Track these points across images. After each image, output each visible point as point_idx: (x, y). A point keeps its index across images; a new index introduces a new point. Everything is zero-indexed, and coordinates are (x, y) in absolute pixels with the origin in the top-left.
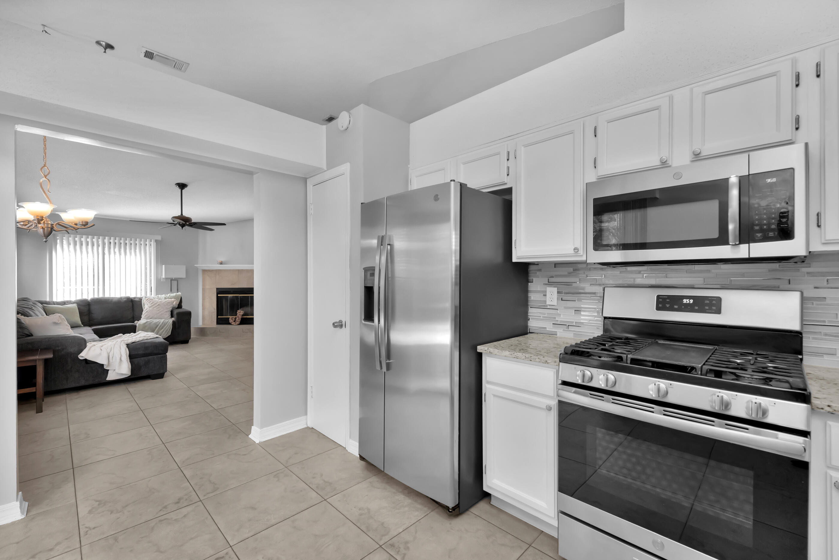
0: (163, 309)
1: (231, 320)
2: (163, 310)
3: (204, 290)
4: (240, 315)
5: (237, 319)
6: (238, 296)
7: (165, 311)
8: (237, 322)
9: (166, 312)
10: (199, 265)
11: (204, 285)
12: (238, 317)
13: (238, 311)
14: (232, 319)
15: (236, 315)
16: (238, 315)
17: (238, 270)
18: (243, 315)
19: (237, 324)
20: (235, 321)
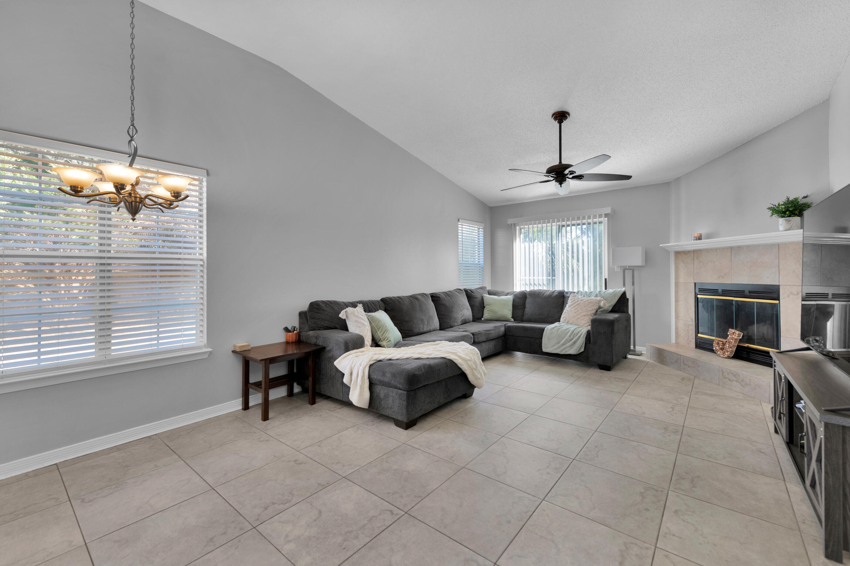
0: (581, 311)
1: (716, 345)
2: (581, 313)
3: (677, 284)
4: (732, 339)
5: (727, 345)
6: (733, 300)
7: (583, 314)
8: (727, 352)
9: (584, 316)
10: (671, 243)
11: (677, 278)
12: (730, 342)
13: (730, 330)
14: (718, 344)
15: (726, 336)
16: (728, 338)
17: (731, 248)
18: (741, 341)
19: (726, 356)
20: (722, 349)
